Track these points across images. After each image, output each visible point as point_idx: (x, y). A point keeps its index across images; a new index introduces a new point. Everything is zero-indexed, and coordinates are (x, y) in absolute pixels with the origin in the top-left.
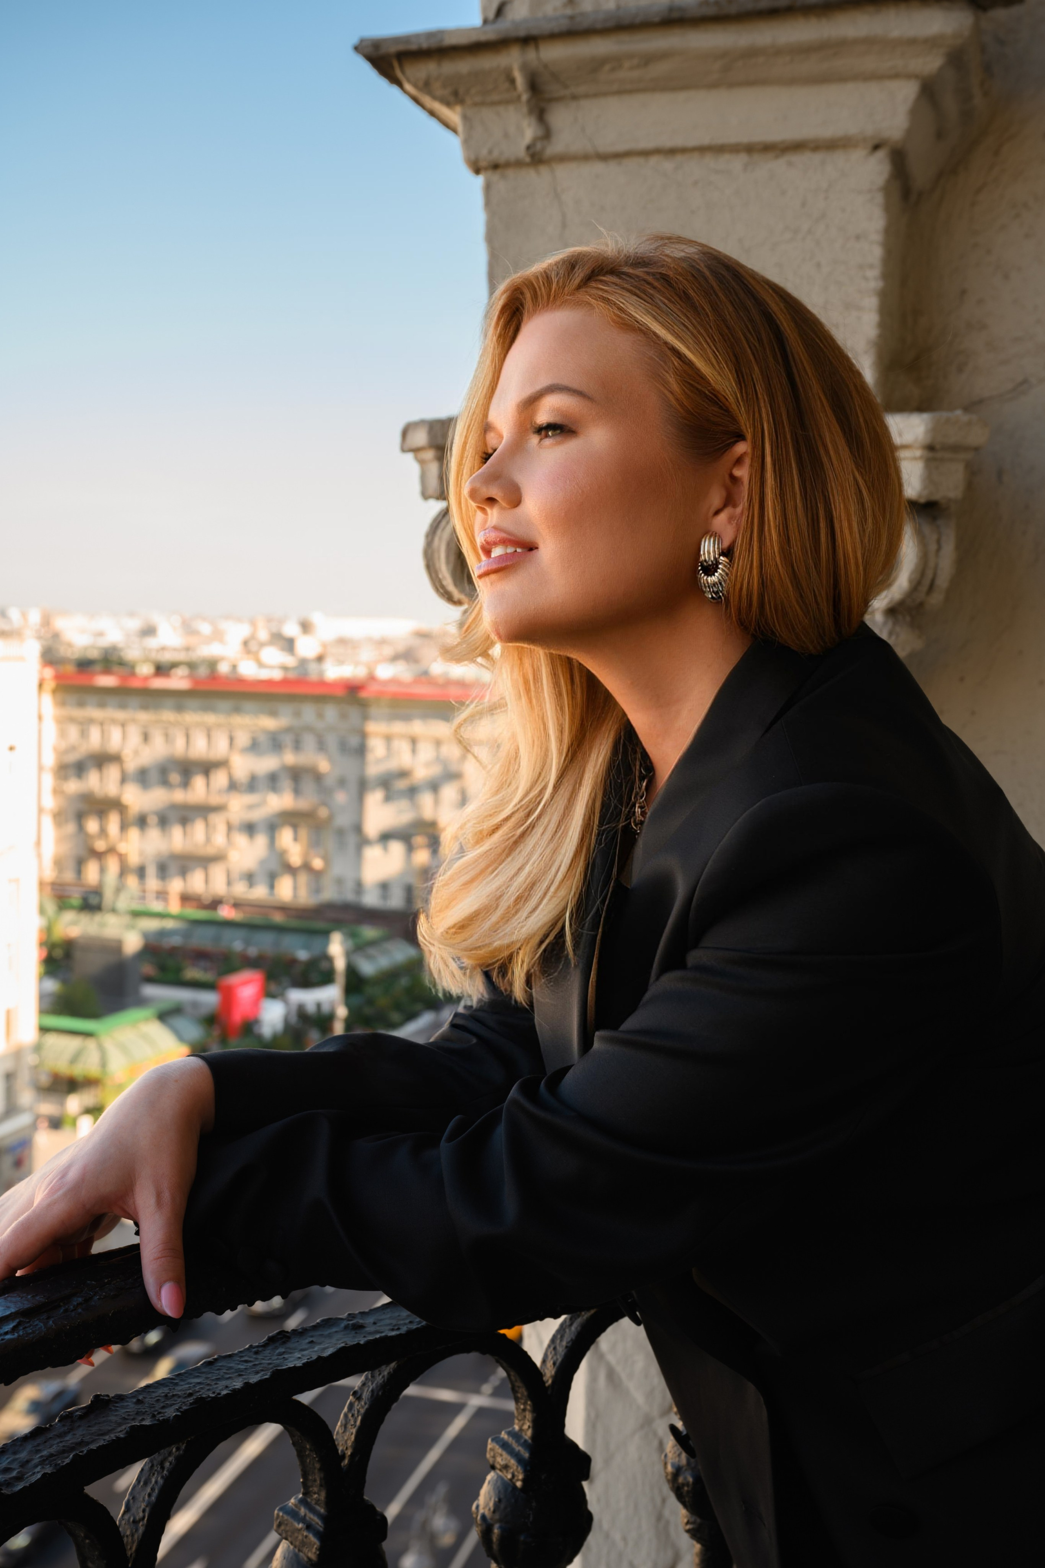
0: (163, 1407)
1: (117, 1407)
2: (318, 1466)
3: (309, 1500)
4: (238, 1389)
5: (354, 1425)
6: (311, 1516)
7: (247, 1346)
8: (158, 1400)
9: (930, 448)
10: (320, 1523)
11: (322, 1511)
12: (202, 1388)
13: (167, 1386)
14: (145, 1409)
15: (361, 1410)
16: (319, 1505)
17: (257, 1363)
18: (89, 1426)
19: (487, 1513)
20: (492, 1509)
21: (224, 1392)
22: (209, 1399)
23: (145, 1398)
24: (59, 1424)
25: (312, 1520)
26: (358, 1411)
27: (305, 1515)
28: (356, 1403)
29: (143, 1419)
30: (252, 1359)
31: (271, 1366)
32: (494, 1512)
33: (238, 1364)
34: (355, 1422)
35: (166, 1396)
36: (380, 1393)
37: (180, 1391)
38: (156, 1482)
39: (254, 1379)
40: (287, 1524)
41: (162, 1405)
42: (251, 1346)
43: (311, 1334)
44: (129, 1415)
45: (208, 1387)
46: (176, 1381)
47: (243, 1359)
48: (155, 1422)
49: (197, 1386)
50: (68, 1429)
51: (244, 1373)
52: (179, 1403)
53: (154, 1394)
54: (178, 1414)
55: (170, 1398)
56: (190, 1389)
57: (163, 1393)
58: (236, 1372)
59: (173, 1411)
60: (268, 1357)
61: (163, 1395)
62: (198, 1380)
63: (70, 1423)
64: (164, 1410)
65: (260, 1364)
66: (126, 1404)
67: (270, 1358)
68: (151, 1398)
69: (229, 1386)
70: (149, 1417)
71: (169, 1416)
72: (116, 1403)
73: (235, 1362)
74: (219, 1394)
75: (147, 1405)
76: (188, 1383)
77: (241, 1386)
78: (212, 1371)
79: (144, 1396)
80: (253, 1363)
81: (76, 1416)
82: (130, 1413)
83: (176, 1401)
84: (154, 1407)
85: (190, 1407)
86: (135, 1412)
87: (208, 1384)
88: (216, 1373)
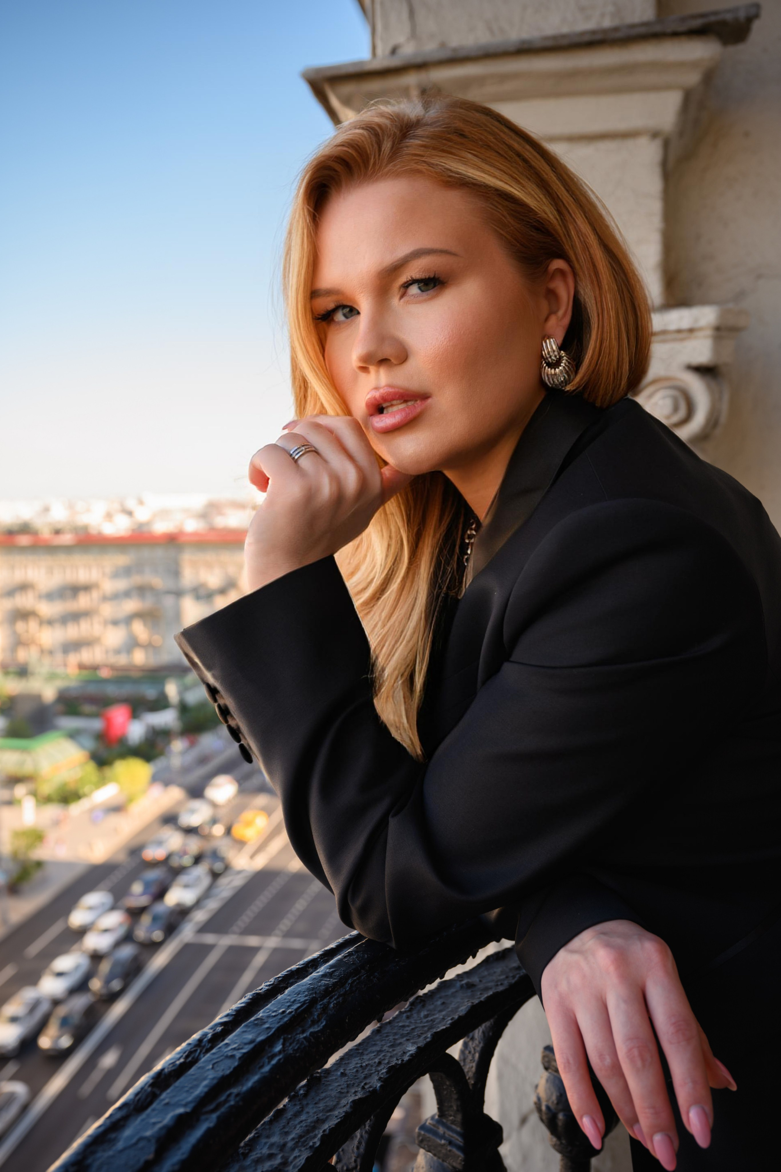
0: (365, 1078)
1: (328, 1081)
2: (455, 1096)
3: (444, 1121)
4: (414, 1054)
5: (473, 1060)
6: (449, 1133)
7: (397, 1013)
8: (357, 1071)
9: (718, 329)
10: (460, 1139)
11: (459, 1129)
12: (384, 1056)
13: (356, 1057)
14: (351, 1081)
15: (476, 1048)
16: (455, 1125)
17: (413, 1027)
18: (316, 1103)
19: (550, 1104)
20: (555, 1102)
21: (406, 1058)
22: (398, 1066)
23: (345, 1070)
24: (290, 1104)
25: (452, 1137)
26: (474, 1049)
27: (444, 1133)
28: (470, 1043)
29: (356, 1092)
30: (407, 1024)
31: (426, 1029)
32: (558, 1104)
33: (400, 1029)
34: (473, 1057)
35: (361, 1066)
36: (491, 1034)
37: (369, 1060)
38: (361, 1136)
39: (421, 1042)
40: (429, 1141)
41: (363, 1076)
42: (400, 1012)
43: (438, 996)
44: (342, 1089)
45: (389, 1054)
46: (360, 1051)
47: (400, 1024)
48: (368, 1094)
49: (379, 1054)
50: (300, 1108)
51: (409, 1038)
52: (375, 1072)
53: (351, 1065)
54: (381, 1083)
55: (366, 1068)
56: (376, 1058)
57: (357, 1063)
58: (403, 1038)
59: (375, 1081)
60: (420, 1021)
61: (359, 1065)
62: (378, 1048)
63: (299, 1103)
64: (368, 1081)
65: (416, 1028)
66: (334, 1078)
67: (421, 1022)
68: (350, 1070)
69: (405, 1051)
70: (359, 1089)
71: (375, 1086)
72: (326, 1077)
73: (396, 1028)
74: (403, 1060)
75: (351, 1077)
76: (371, 1052)
77: (415, 1050)
78: (384, 1039)
79: (344, 1068)
80: (411, 1028)
81: (301, 1094)
82: (343, 1087)
83: (372, 1070)
84: (357, 1078)
85: (387, 1076)
86: (346, 1085)
87: (388, 1051)
88: (388, 1040)
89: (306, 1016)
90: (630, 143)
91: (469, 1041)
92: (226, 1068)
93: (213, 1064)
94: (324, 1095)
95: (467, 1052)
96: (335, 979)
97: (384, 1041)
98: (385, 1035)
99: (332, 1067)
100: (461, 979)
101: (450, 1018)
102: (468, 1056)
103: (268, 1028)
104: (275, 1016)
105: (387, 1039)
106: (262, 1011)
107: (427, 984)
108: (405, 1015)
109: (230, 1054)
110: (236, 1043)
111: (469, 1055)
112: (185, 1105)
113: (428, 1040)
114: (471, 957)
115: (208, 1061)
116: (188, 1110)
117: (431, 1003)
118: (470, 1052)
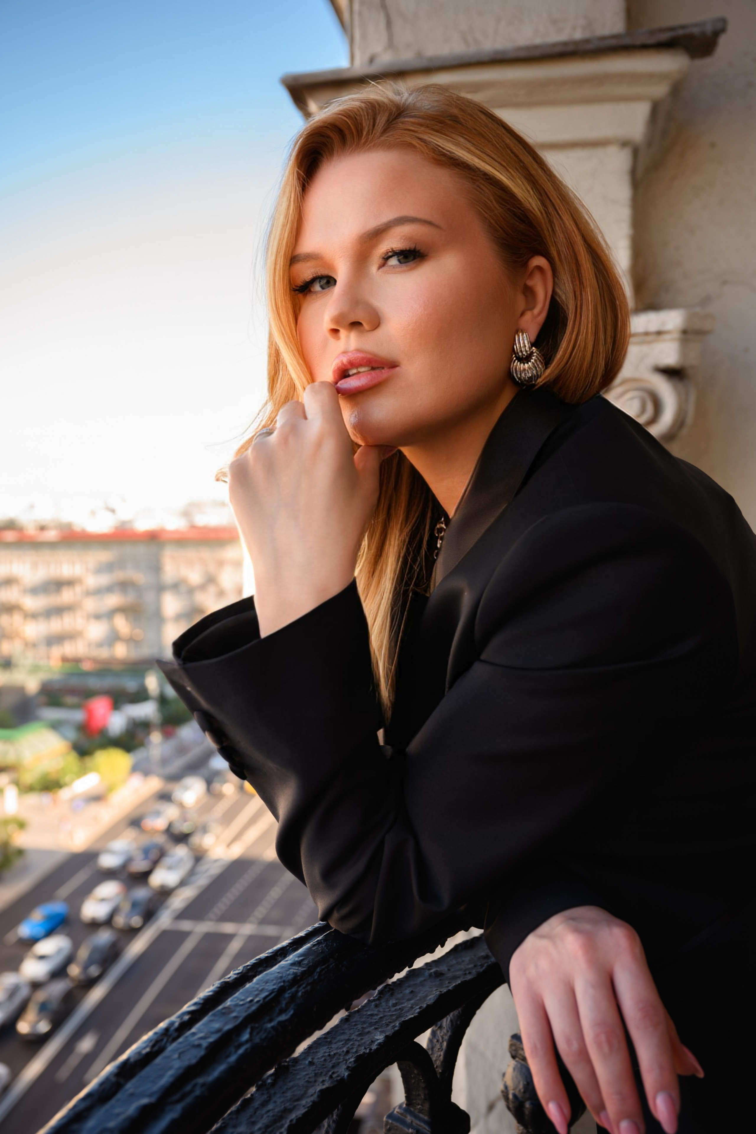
0: (333, 1067)
1: (296, 1070)
2: (423, 1085)
3: (412, 1109)
4: (382, 1043)
5: (441, 1049)
6: (416, 1122)
7: (366, 1001)
8: (325, 1060)
9: (685, 332)
10: (427, 1128)
11: (426, 1118)
12: (352, 1045)
13: (324, 1046)
14: (319, 1070)
15: (444, 1036)
16: (422, 1113)
17: (382, 1015)
18: (283, 1093)
19: (517, 1093)
20: (522, 1090)
21: (374, 1047)
22: (366, 1055)
23: (313, 1059)
24: (258, 1093)
25: (419, 1125)
26: (442, 1038)
27: (412, 1122)
28: (438, 1032)
29: (323, 1081)
30: (375, 1012)
31: (394, 1017)
32: (524, 1092)
33: (368, 1018)
34: (441, 1046)
35: (329, 1055)
36: (459, 1023)
37: (337, 1049)
38: (329, 1126)
39: (389, 1031)
40: (397, 1130)
41: (331, 1065)
42: (369, 1000)
43: (407, 985)
44: (309, 1078)
45: (357, 1043)
46: (329, 1040)
47: (369, 1013)
48: (335, 1083)
49: (347, 1042)
50: (267, 1097)
51: (377, 1027)
52: (343, 1061)
53: (319, 1054)
54: (349, 1072)
55: (334, 1057)
56: (344, 1046)
57: (325, 1052)
58: (371, 1026)
59: (343, 1070)
60: (388, 1010)
61: (327, 1054)
62: (346, 1037)
63: (266, 1092)
64: (335, 1070)
65: (385, 1016)
66: (302, 1066)
67: (390, 1010)
68: (318, 1058)
69: (373, 1040)
70: (327, 1078)
71: (343, 1075)
72: (294, 1066)
73: (365, 1017)
74: (371, 1049)
75: (319, 1066)
76: (339, 1041)
77: (383, 1039)
78: (352, 1027)
79: (312, 1057)
80: (379, 1016)
81: (269, 1083)
82: (311, 1076)
83: (339, 1059)
84: (325, 1067)
85: (355, 1065)
86: (314, 1074)
87: (356, 1040)
88: (356, 1029)
89: (274, 1004)
90: (600, 152)
91: (437, 1030)
92: (193, 1057)
93: (180, 1054)
94: (291, 1084)
95: (435, 1041)
96: (304, 967)
97: (352, 1030)
98: (354, 1023)
99: (300, 1056)
100: (429, 968)
101: (418, 1007)
102: (435, 1045)
103: (235, 1017)
104: (242, 1005)
105: (355, 1027)
106: (229, 1000)
107: (396, 973)
108: (373, 1003)
109: (196, 1043)
110: (202, 1032)
111: (437, 1043)
112: (150, 1096)
113: (396, 1029)
114: (439, 946)
115: (174, 1051)
116: (153, 1100)
117: (400, 992)
118: (438, 1041)
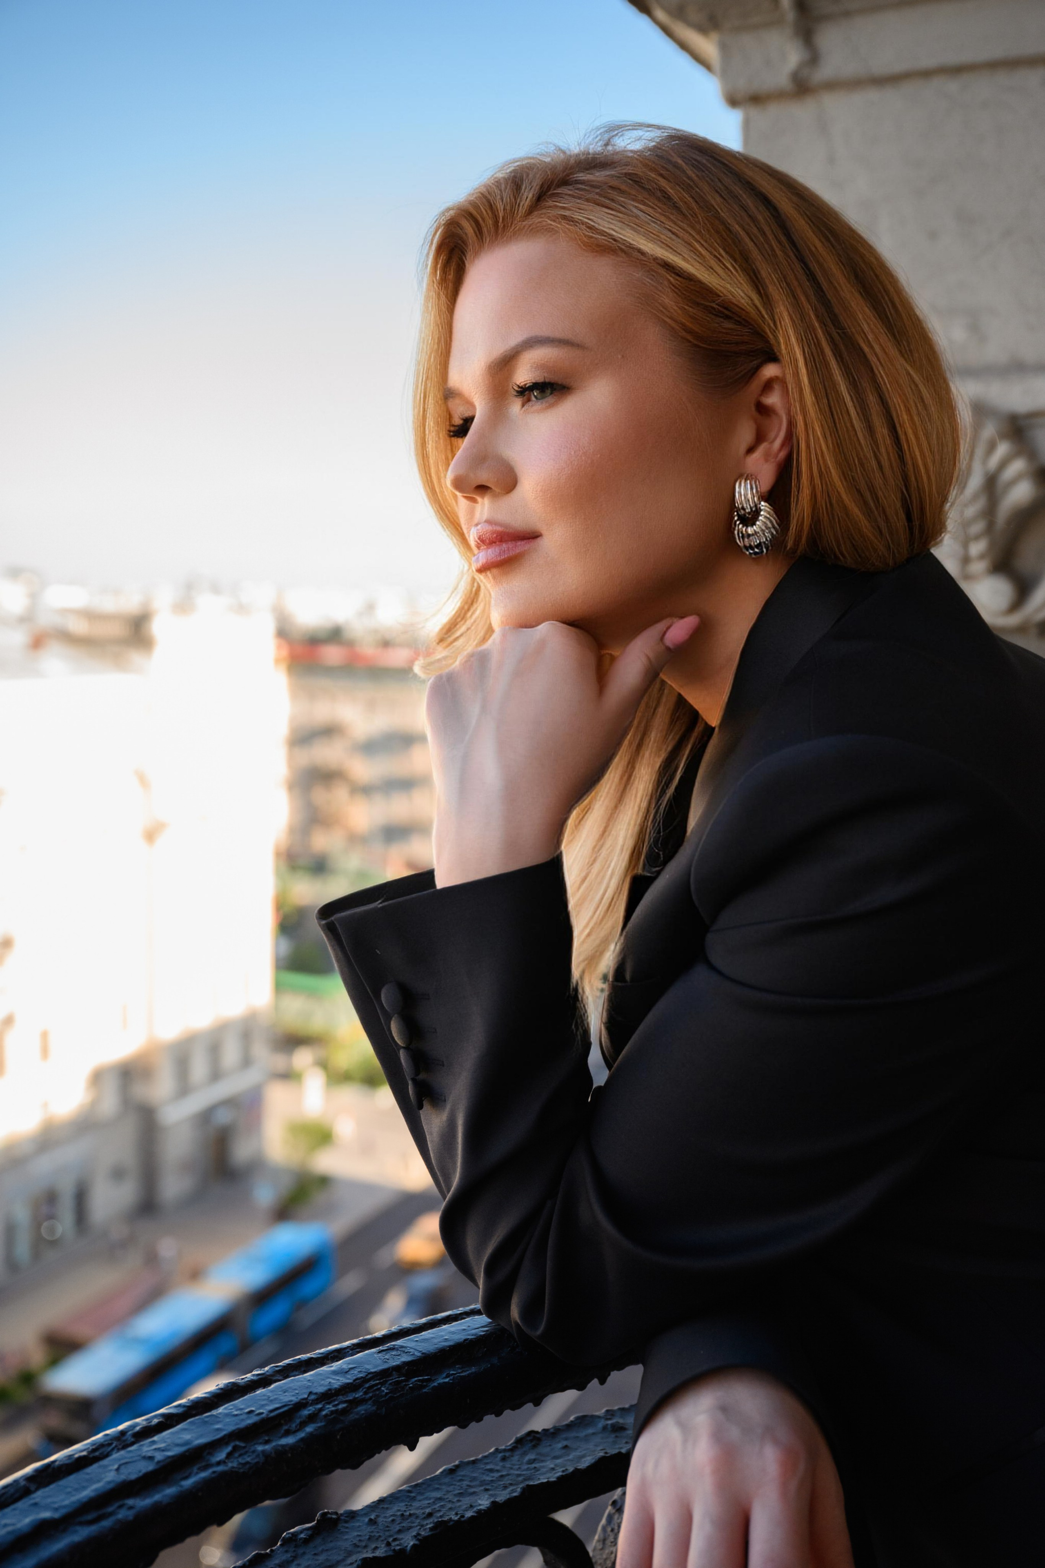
0: (400, 1531)
1: (347, 1528)
4: (484, 1510)
7: (492, 1450)
8: (393, 1521)
12: (442, 1506)
13: (402, 1501)
14: (378, 1532)
17: (504, 1473)
18: (315, 1554)
21: (469, 1514)
22: (451, 1523)
23: (377, 1516)
24: (281, 1549)
29: (376, 1548)
30: (498, 1468)
31: (521, 1479)
33: (483, 1474)
35: (402, 1515)
37: (418, 1508)
39: (502, 1496)
41: (398, 1528)
42: (497, 1450)
43: (564, 1436)
44: (360, 1540)
45: (449, 1505)
46: (413, 1495)
47: (488, 1467)
48: (391, 1553)
49: (436, 1502)
50: (291, 1556)
51: (490, 1488)
52: (417, 1526)
53: (389, 1512)
54: (417, 1542)
55: (407, 1519)
56: (430, 1507)
57: (399, 1510)
58: (481, 1486)
59: (410, 1538)
60: (517, 1467)
61: (399, 1513)
62: (438, 1494)
63: (294, 1549)
64: (400, 1536)
65: (508, 1475)
66: (358, 1524)
67: (519, 1468)
68: (385, 1517)
69: (473, 1505)
70: (383, 1546)
71: (406, 1545)
72: (346, 1522)
73: (480, 1471)
74: (463, 1516)
75: (381, 1528)
76: (427, 1499)
77: (488, 1506)
78: (454, 1483)
79: (377, 1514)
80: (500, 1474)
81: (301, 1539)
82: (362, 1538)
83: (413, 1523)
84: (388, 1530)
85: (430, 1533)
86: (368, 1537)
87: (450, 1501)
88: (459, 1486)
89: (283, 1422)
92: (133, 1472)
93: (120, 1466)
94: (332, 1545)
96: (349, 1379)
97: (453, 1487)
98: (460, 1478)
99: (362, 1509)
100: (608, 1417)
101: (562, 1469)
103: (218, 1430)
104: (236, 1415)
105: (458, 1484)
106: (223, 1407)
108: (500, 1455)
109: (149, 1454)
110: (165, 1442)
112: (56, 1509)
113: (515, 1494)
115: (115, 1460)
116: (57, 1515)
117: (548, 1444)
